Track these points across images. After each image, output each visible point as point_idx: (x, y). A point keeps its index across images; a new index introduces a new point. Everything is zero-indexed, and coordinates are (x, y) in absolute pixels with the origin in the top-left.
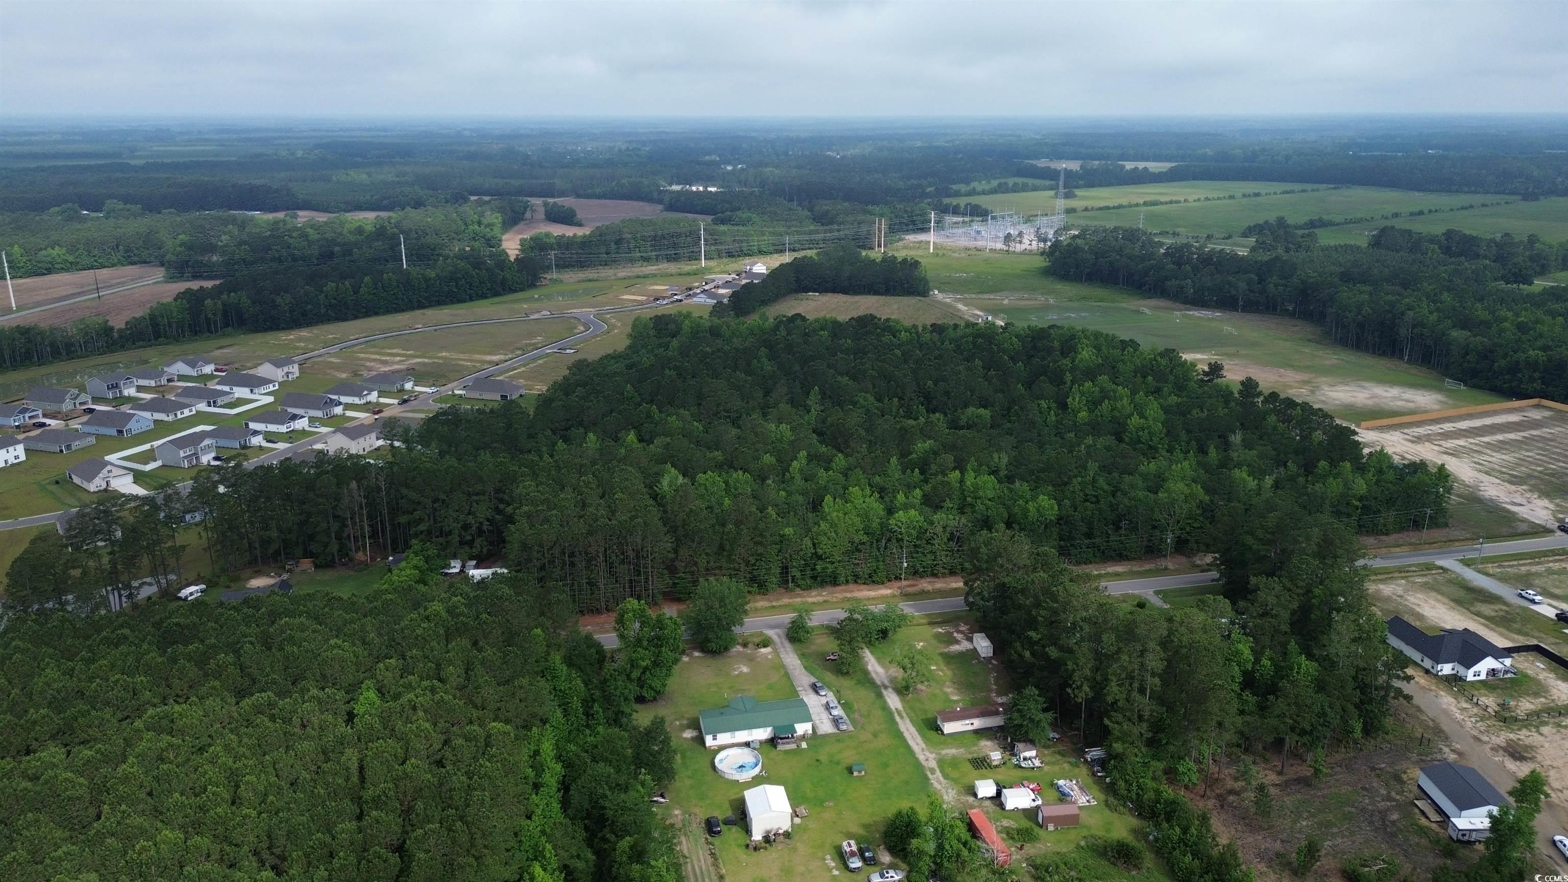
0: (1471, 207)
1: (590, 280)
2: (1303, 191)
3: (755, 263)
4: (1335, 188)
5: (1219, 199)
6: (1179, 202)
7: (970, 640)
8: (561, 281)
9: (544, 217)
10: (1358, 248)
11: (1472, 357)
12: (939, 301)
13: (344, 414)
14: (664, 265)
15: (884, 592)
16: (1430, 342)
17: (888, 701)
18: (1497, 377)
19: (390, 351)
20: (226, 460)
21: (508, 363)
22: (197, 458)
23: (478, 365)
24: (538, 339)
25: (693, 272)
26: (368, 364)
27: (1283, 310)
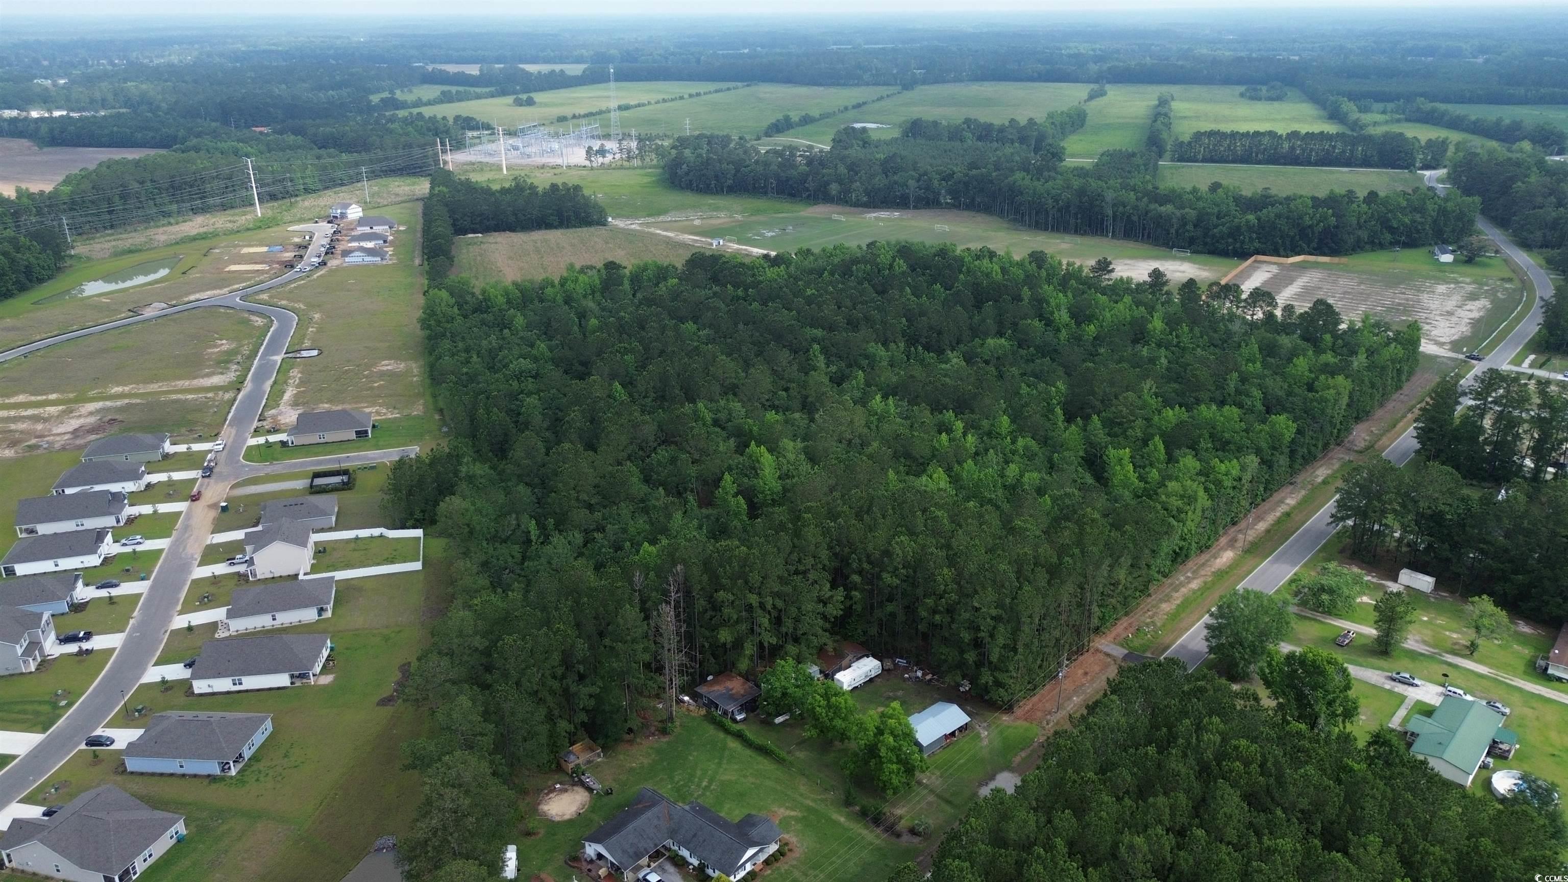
0: (882, 98)
1: (130, 251)
2: (729, 89)
3: (347, 206)
4: (748, 86)
5: (664, 101)
6: (644, 105)
7: (1395, 580)
8: (89, 259)
10: (897, 139)
11: (1190, 227)
12: (623, 229)
13: (155, 512)
14: (200, 219)
15: (1227, 556)
16: (1135, 218)
17: (1468, 667)
18: (1218, 242)
19: (12, 400)
20: (88, 636)
21: (248, 386)
22: (41, 650)
23: (210, 395)
24: (225, 345)
25: (263, 225)
26: (13, 427)
27: (947, 203)
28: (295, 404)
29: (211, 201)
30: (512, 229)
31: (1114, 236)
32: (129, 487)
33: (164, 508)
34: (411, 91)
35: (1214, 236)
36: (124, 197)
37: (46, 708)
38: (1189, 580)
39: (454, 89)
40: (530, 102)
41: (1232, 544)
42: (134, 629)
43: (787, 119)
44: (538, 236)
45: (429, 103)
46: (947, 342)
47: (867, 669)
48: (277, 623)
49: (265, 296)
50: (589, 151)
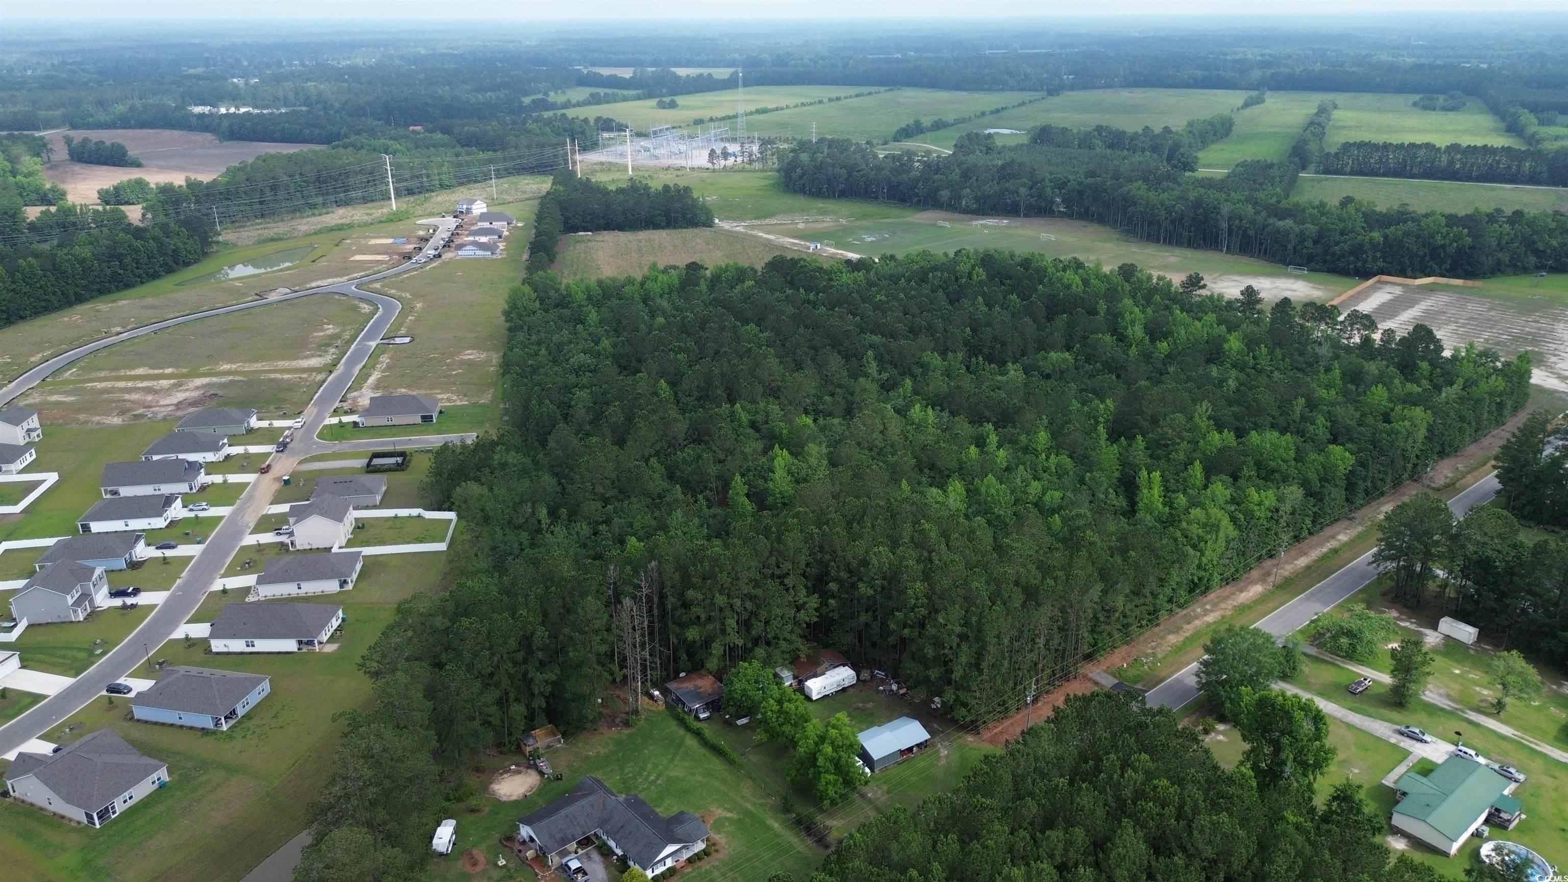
0: (1024, 103)
1: (273, 240)
2: (870, 94)
3: (473, 202)
4: (890, 90)
5: (803, 104)
6: (782, 109)
7: (1435, 627)
8: (235, 245)
9: (68, 157)
10: (1022, 145)
11: (1309, 244)
12: (728, 231)
13: (225, 481)
14: (341, 211)
15: (1257, 590)
16: (1251, 233)
17: (1491, 727)
18: (1338, 259)
19: (133, 373)
20: (136, 592)
21: (341, 368)
22: (91, 602)
23: (304, 376)
24: (330, 329)
25: (395, 218)
26: (127, 397)
27: (1059, 212)
28: (376, 387)
29: (353, 194)
30: (621, 228)
31: (1229, 251)
32: (210, 457)
33: (233, 478)
34: (564, 93)
35: (1334, 254)
36: (274, 188)
37: (83, 655)
38: (1206, 613)
39: (602, 91)
40: (673, 105)
41: (1262, 580)
42: (179, 588)
43: (918, 123)
44: (643, 235)
45: (579, 105)
46: (1010, 353)
47: (841, 677)
48: (302, 592)
49: (377, 286)
50: (712, 153)
